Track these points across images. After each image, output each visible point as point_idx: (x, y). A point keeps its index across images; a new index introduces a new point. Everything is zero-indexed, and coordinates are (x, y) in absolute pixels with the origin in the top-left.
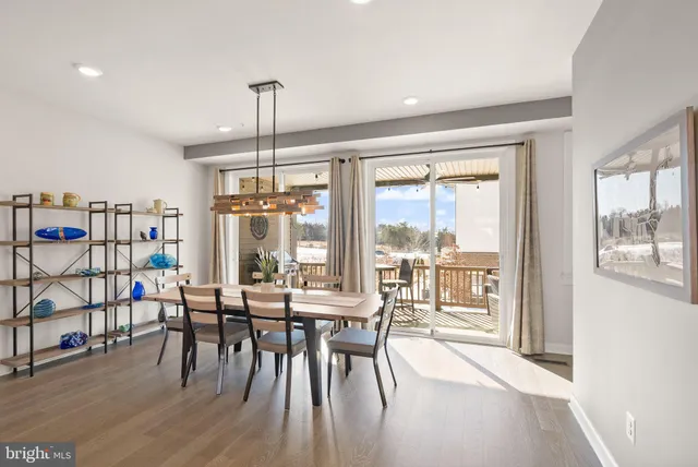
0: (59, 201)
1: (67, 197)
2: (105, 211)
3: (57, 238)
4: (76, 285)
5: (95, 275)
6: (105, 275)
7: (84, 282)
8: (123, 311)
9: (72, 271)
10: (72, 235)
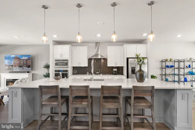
0: (169, 60)
1: (170, 59)
2: (178, 62)
3: (169, 67)
4: (171, 76)
5: (176, 75)
6: (178, 75)
7: (173, 76)
8: (182, 84)
9: (171, 74)
10: (172, 67)
